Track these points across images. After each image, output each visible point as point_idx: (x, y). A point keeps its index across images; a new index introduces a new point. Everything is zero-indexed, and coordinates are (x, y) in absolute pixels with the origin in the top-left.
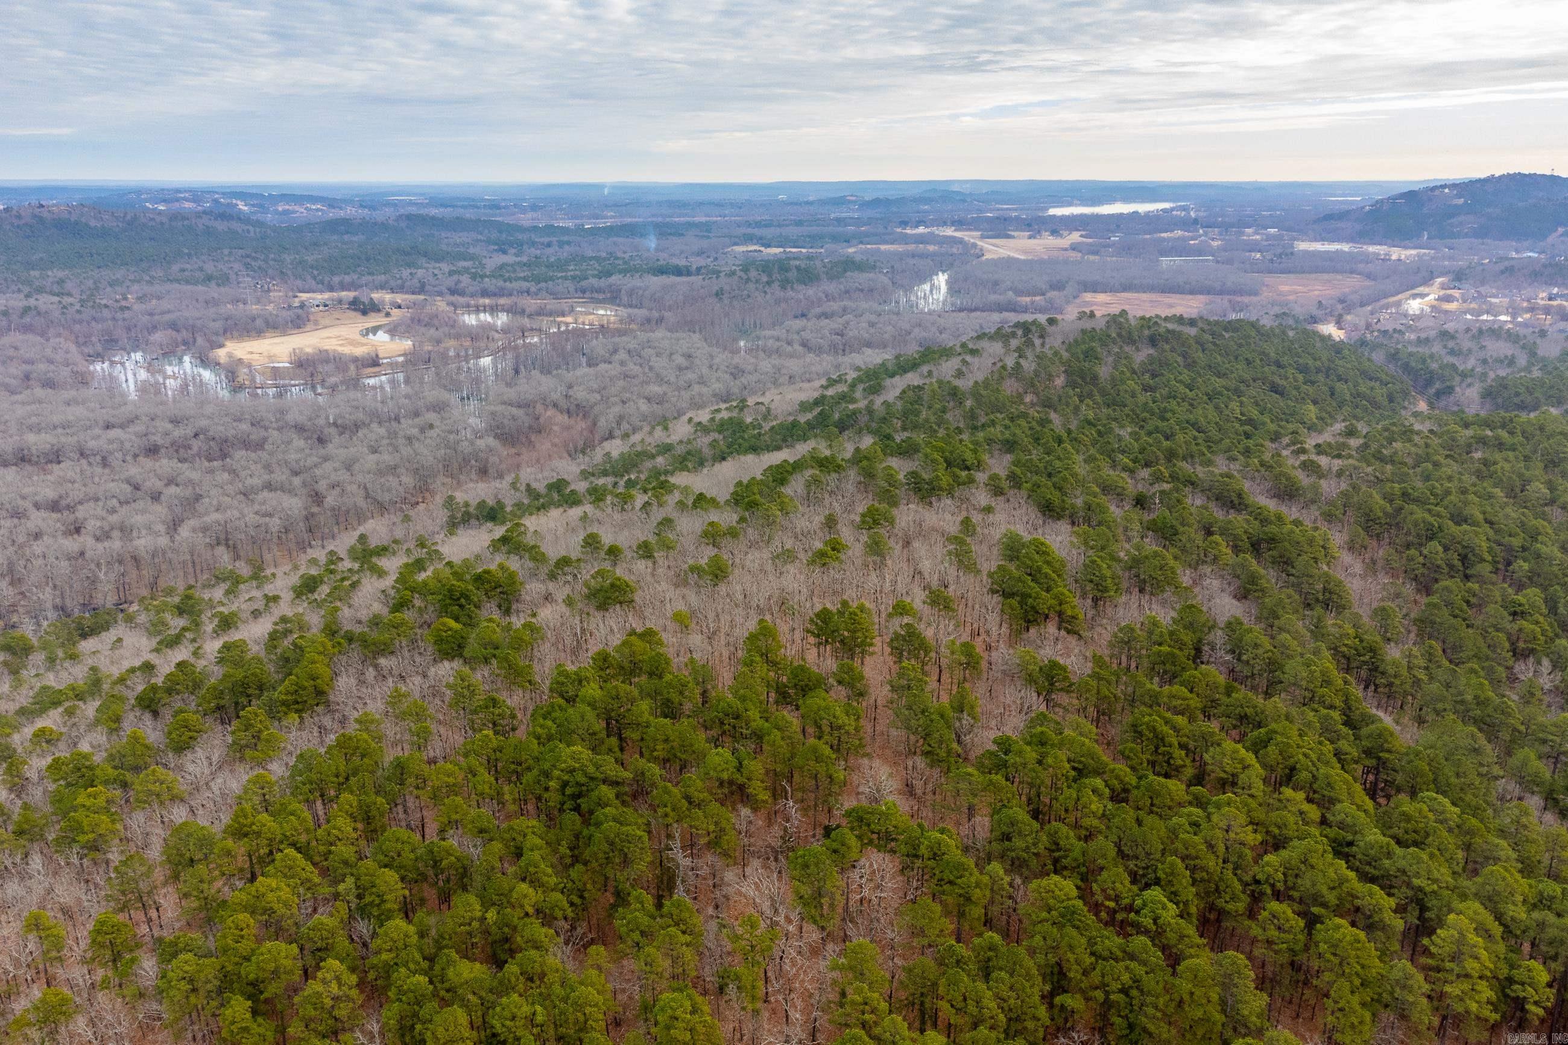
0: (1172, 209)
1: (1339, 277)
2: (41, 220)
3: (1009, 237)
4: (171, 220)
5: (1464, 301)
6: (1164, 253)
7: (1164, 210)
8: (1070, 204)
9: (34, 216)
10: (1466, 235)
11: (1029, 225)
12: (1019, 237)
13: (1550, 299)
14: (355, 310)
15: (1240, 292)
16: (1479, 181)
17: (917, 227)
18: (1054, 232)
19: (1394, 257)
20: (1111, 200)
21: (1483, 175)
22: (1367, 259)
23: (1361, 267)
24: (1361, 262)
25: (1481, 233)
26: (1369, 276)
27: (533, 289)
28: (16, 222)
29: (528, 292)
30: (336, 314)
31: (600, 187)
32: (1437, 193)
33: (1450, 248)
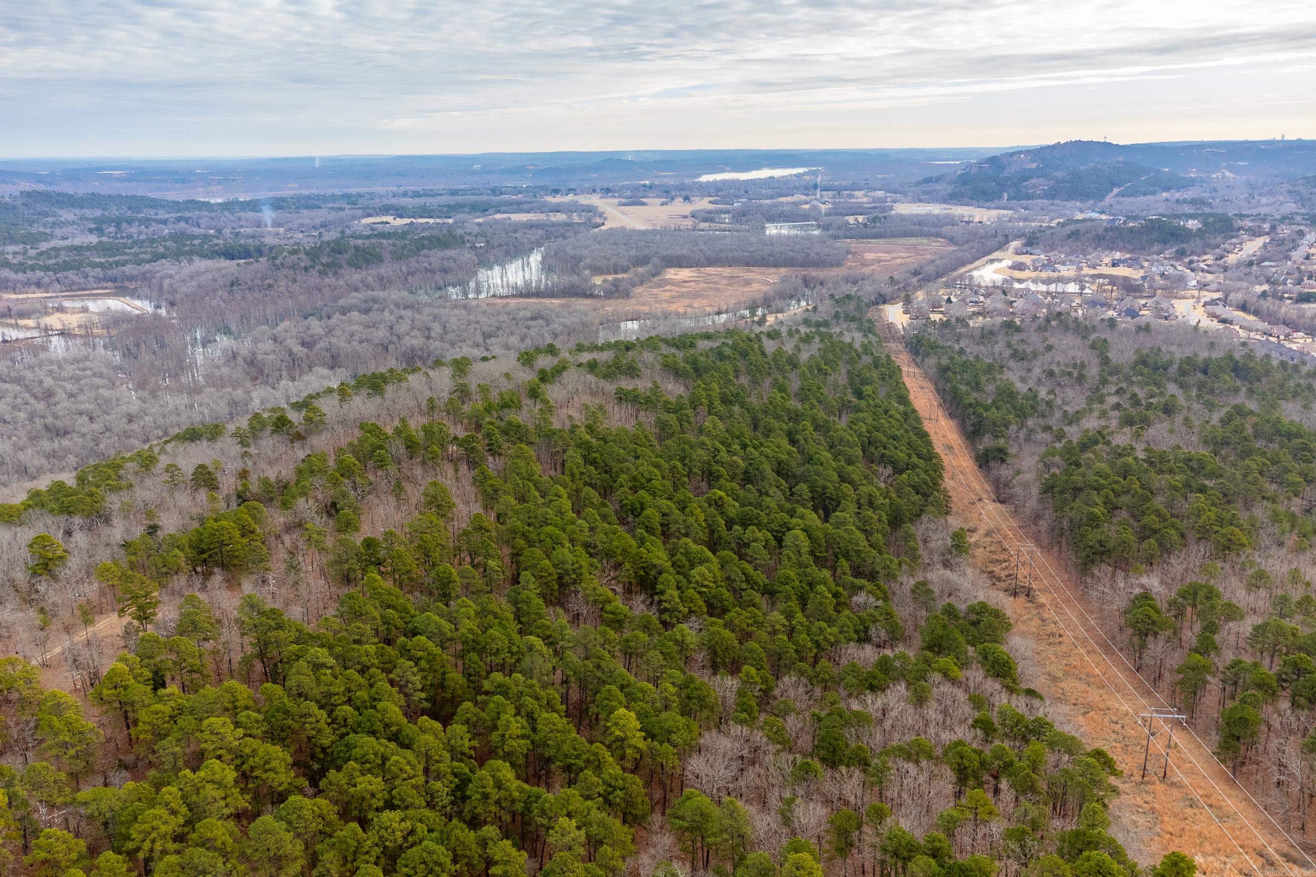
0: (804, 174)
1: (925, 241)
3: (644, 204)
5: (1036, 269)
6: (771, 219)
7: (798, 175)
10: (1039, 197)
11: (667, 192)
12: (652, 204)
13: (1114, 265)
15: (819, 263)
16: (1048, 147)
17: (567, 195)
18: (687, 198)
19: (977, 219)
20: (758, 166)
21: (1052, 142)
22: (952, 221)
23: (946, 230)
24: (947, 224)
25: (1051, 194)
26: (952, 240)
27: (46, 280)
29: (38, 285)
31: (312, 159)
32: (1015, 158)
33: (1026, 209)
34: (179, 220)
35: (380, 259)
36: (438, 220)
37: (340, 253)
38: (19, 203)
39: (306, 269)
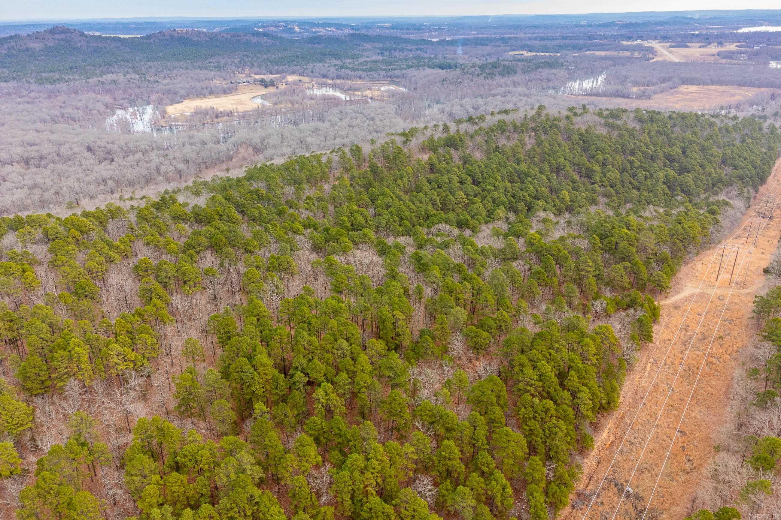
2: (172, 37)
3: (687, 47)
4: (231, 37)
8: (761, 25)
9: (170, 35)
11: (708, 39)
12: (693, 47)
14: (262, 85)
17: (636, 40)
18: (720, 43)
27: (363, 75)
28: (162, 38)
29: (360, 78)
30: (252, 87)
34: (417, 49)
35: (515, 72)
36: (551, 54)
37: (496, 68)
38: (348, 39)
39: (478, 75)
